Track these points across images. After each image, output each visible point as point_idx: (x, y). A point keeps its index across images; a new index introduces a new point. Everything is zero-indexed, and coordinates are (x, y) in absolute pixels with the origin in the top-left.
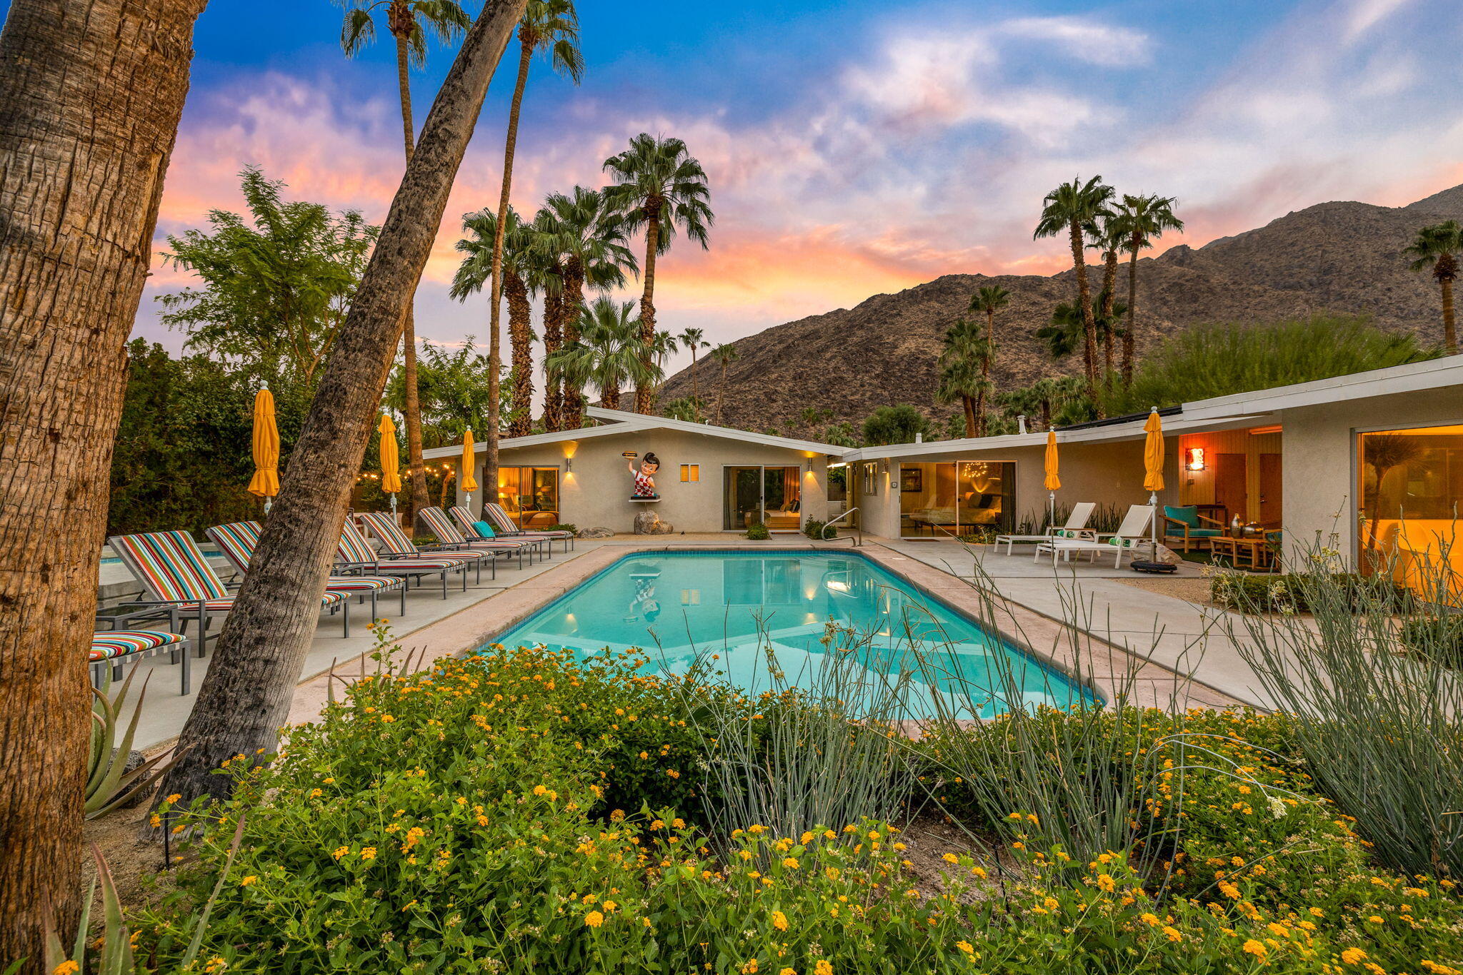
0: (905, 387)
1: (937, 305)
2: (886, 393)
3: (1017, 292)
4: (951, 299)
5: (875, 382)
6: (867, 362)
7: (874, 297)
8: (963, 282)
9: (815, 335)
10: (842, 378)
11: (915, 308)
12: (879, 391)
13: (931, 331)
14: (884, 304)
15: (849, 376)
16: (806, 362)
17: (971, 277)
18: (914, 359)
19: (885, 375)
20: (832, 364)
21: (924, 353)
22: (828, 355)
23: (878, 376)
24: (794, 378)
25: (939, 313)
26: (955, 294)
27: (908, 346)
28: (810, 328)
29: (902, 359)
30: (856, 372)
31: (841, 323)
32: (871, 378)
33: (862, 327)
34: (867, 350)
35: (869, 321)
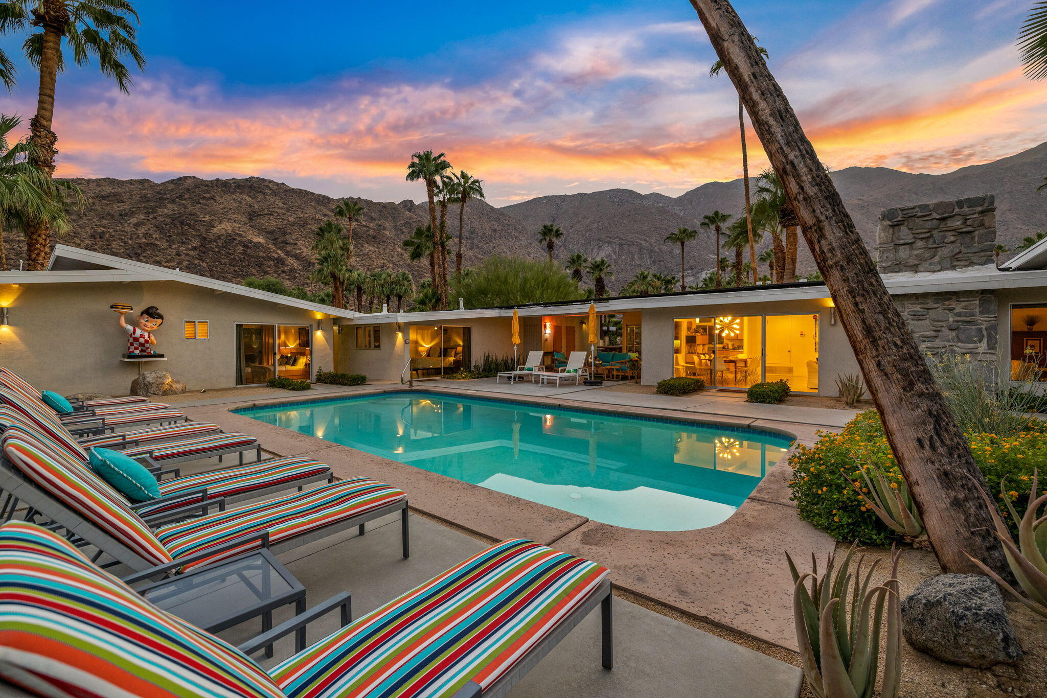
0: (223, 261)
1: (248, 199)
2: (205, 265)
3: (313, 204)
4: (260, 197)
5: (192, 253)
6: (183, 234)
7: (186, 178)
8: (271, 186)
9: (117, 198)
10: (155, 245)
11: (228, 197)
12: (197, 262)
13: (244, 219)
14: (196, 186)
15: (163, 244)
16: (104, 222)
17: (277, 184)
18: (231, 239)
19: (203, 249)
20: (141, 231)
21: (240, 236)
22: (134, 220)
23: (195, 248)
24: (93, 236)
25: (250, 206)
26: (264, 194)
27: (224, 227)
28: (108, 189)
29: (219, 237)
30: (171, 242)
31: (149, 193)
32: (188, 249)
33: (173, 202)
34: (182, 223)
35: (181, 197)
